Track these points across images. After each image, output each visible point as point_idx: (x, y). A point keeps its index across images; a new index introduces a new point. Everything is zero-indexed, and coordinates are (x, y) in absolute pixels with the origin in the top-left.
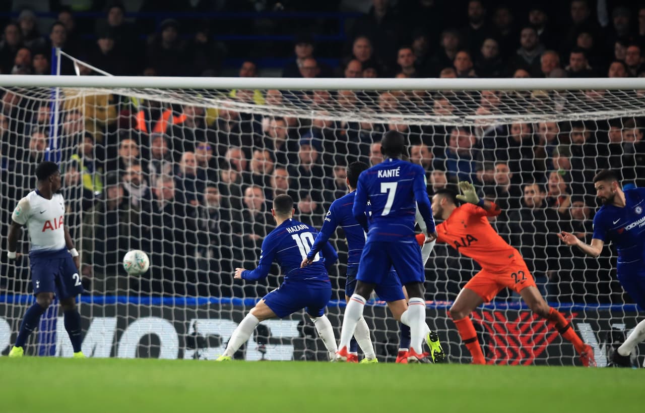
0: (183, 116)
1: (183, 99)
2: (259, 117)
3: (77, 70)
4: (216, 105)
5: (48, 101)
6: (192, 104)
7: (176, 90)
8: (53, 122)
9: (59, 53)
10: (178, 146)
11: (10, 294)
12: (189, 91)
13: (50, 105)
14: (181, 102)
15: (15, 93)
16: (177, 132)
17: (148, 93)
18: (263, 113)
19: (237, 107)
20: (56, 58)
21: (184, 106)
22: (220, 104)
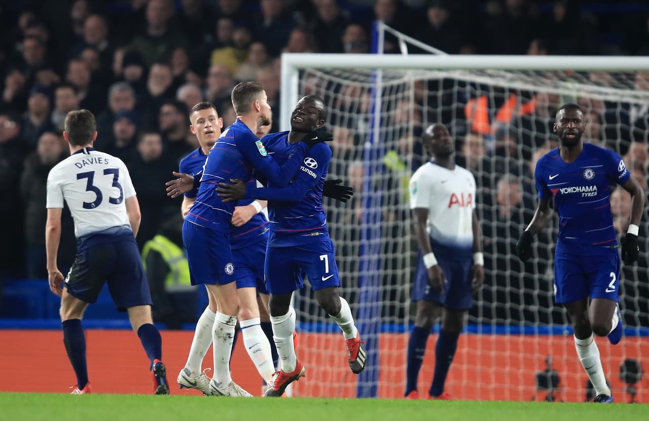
0: (533, 104)
1: (534, 84)
2: (626, 106)
3: (404, 48)
4: (573, 90)
5: (367, 86)
6: (544, 90)
7: (525, 72)
8: (373, 111)
9: (382, 27)
10: (527, 140)
11: (319, 322)
12: (540, 74)
13: (370, 91)
14: (530, 87)
15: (327, 77)
16: (526, 123)
17: (491, 76)
18: (632, 101)
19: (600, 93)
20: (377, 34)
21: (535, 93)
22: (579, 90)
